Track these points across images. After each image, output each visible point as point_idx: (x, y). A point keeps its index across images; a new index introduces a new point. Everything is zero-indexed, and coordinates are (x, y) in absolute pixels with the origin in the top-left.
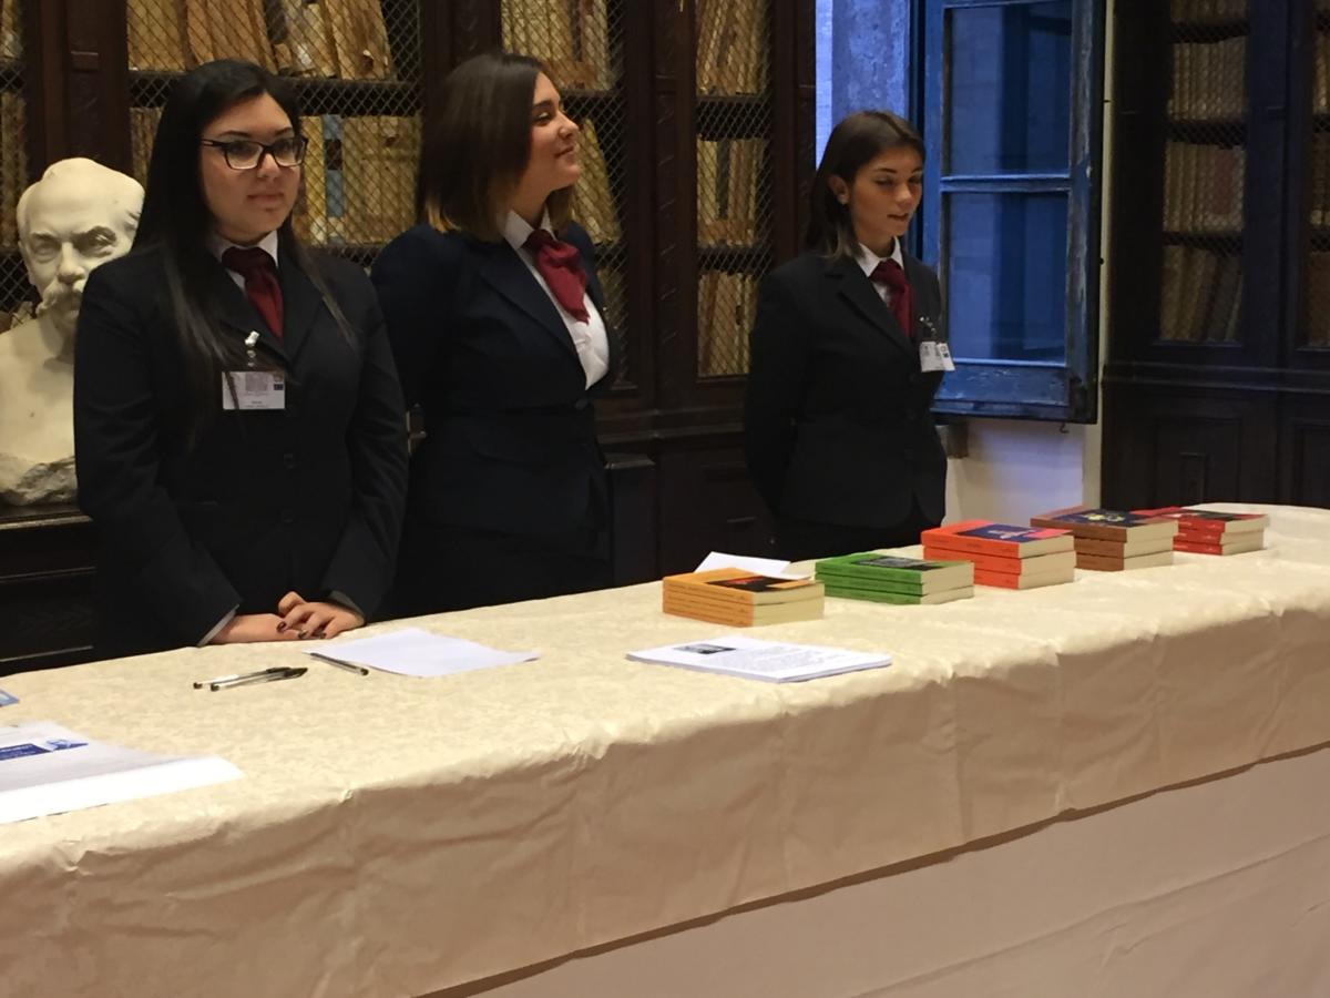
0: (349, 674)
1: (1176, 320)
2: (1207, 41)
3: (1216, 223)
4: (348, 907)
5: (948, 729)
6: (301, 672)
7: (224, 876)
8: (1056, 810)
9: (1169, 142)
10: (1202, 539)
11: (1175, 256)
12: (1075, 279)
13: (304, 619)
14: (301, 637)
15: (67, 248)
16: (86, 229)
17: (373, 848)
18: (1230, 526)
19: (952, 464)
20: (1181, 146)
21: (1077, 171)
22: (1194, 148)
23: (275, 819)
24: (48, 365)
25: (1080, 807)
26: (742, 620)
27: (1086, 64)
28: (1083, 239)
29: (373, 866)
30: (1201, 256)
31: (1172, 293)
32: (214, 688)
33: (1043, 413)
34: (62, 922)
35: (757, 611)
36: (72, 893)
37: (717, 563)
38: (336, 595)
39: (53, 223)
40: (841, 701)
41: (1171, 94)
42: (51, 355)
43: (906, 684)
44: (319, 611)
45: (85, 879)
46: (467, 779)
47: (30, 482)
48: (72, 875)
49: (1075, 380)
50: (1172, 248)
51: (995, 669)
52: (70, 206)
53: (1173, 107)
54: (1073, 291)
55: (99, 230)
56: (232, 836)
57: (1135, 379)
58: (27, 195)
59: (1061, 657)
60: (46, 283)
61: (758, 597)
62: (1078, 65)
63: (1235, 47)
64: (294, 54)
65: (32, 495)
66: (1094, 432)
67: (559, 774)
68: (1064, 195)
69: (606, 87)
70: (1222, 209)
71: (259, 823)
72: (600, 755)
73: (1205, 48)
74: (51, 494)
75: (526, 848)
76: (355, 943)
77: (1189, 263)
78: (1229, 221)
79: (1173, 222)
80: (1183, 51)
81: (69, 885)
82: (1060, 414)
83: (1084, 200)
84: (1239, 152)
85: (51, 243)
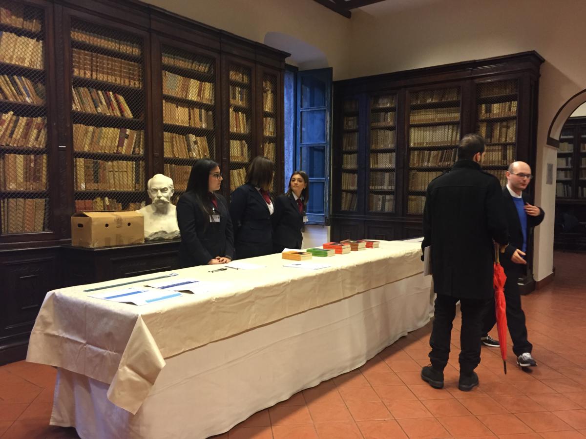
0: (234, 269)
1: (344, 207)
2: (350, 154)
3: (352, 188)
4: (253, 308)
5: (340, 278)
6: (226, 269)
7: (235, 303)
8: (357, 292)
9: (343, 173)
10: (369, 246)
11: (344, 194)
12: (326, 198)
13: (223, 260)
14: (223, 263)
15: (159, 191)
16: (163, 187)
17: (257, 298)
18: (374, 243)
19: (303, 233)
20: (345, 174)
21: (326, 178)
22: (347, 174)
23: (243, 292)
24: (154, 214)
25: (360, 292)
26: (299, 260)
27: (328, 158)
28: (328, 191)
29: (257, 301)
30: (349, 195)
31: (343, 201)
32: (213, 272)
33: (320, 224)
34: (212, 310)
35: (302, 258)
36: (214, 305)
37: (286, 250)
38: (227, 256)
39: (157, 186)
40: (324, 273)
41: (343, 164)
42: (153, 212)
43: (334, 270)
44: (225, 259)
45: (216, 303)
46: (271, 286)
47: (151, 236)
48: (213, 302)
49: (326, 217)
50: (343, 193)
51: (347, 267)
52: (160, 183)
53: (343, 166)
54: (326, 201)
55: (165, 188)
56: (237, 295)
57: (337, 217)
58: (150, 181)
59: (357, 265)
60: (154, 198)
61: (301, 255)
62: (326, 159)
63: (355, 155)
64: (193, 154)
65: (151, 239)
66: (329, 227)
67: (284, 285)
68: (324, 183)
69: (247, 161)
70: (353, 185)
71: (241, 293)
72: (290, 282)
73: (349, 155)
74: (155, 238)
75: (279, 298)
76: (255, 315)
77: (346, 196)
78: (355, 188)
79: (344, 188)
80: (345, 156)
81: (214, 304)
82: (323, 224)
83: (328, 183)
84: (356, 175)
85: (156, 190)
